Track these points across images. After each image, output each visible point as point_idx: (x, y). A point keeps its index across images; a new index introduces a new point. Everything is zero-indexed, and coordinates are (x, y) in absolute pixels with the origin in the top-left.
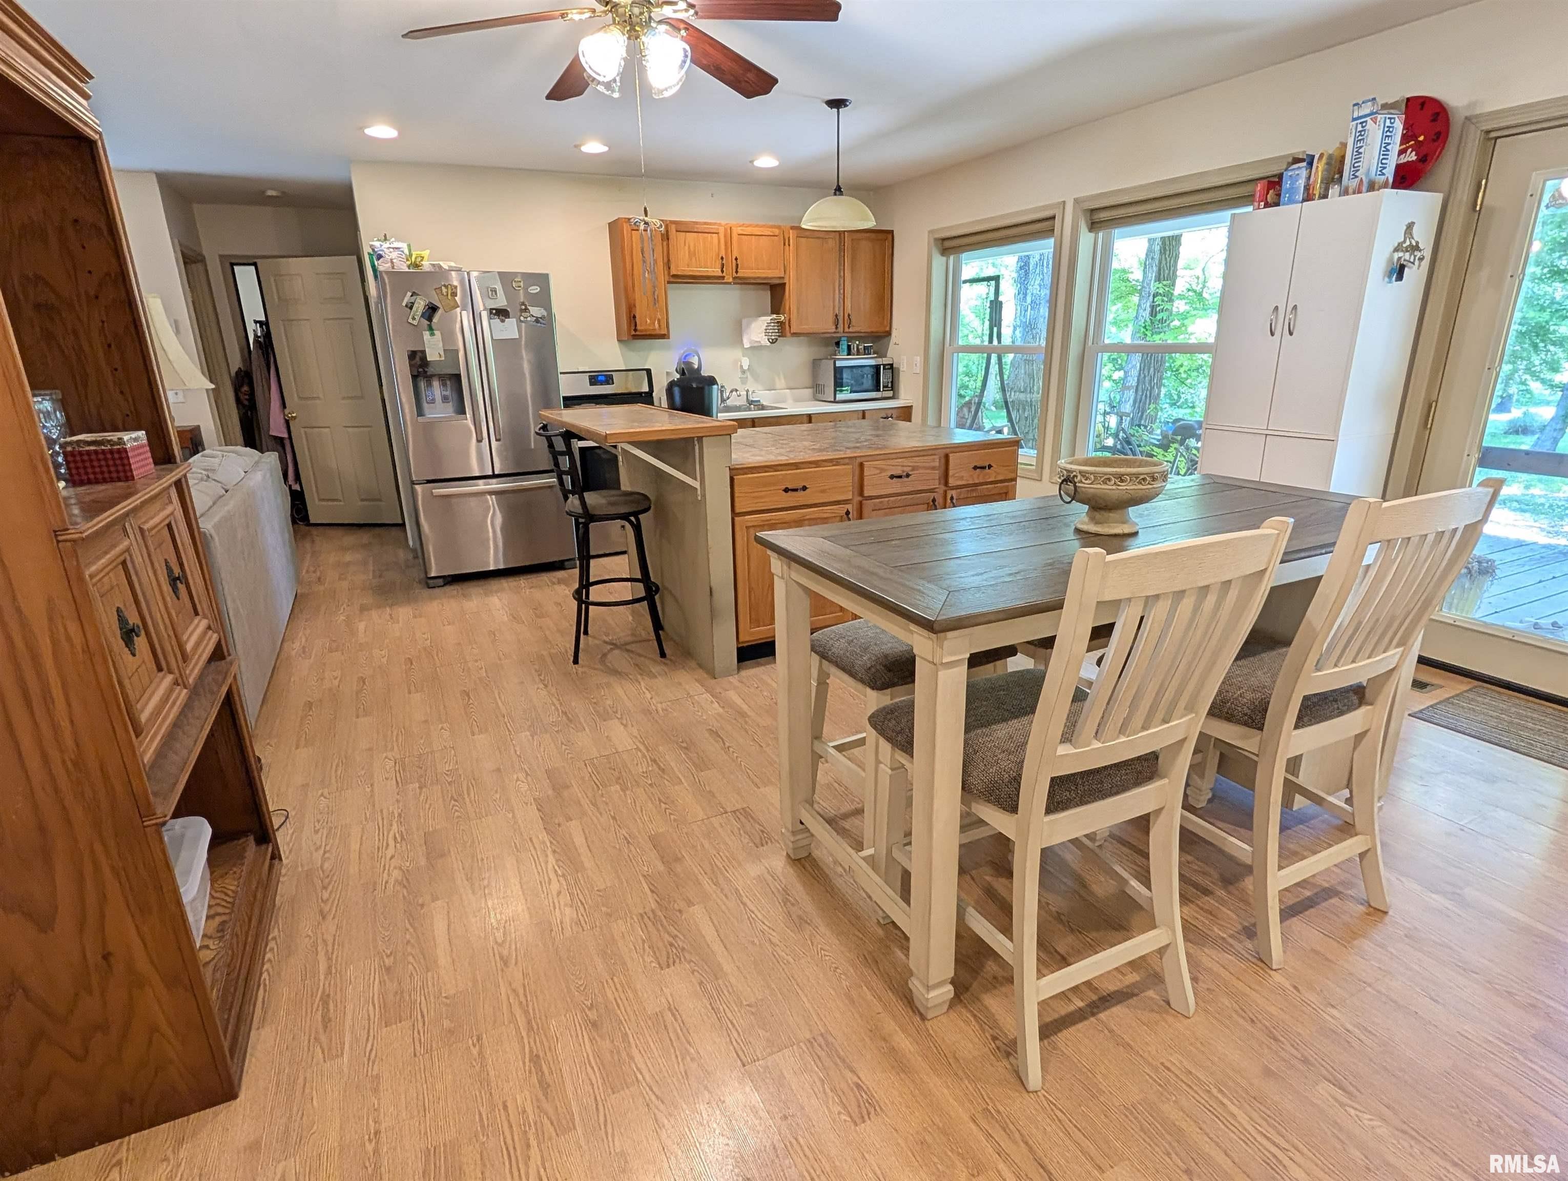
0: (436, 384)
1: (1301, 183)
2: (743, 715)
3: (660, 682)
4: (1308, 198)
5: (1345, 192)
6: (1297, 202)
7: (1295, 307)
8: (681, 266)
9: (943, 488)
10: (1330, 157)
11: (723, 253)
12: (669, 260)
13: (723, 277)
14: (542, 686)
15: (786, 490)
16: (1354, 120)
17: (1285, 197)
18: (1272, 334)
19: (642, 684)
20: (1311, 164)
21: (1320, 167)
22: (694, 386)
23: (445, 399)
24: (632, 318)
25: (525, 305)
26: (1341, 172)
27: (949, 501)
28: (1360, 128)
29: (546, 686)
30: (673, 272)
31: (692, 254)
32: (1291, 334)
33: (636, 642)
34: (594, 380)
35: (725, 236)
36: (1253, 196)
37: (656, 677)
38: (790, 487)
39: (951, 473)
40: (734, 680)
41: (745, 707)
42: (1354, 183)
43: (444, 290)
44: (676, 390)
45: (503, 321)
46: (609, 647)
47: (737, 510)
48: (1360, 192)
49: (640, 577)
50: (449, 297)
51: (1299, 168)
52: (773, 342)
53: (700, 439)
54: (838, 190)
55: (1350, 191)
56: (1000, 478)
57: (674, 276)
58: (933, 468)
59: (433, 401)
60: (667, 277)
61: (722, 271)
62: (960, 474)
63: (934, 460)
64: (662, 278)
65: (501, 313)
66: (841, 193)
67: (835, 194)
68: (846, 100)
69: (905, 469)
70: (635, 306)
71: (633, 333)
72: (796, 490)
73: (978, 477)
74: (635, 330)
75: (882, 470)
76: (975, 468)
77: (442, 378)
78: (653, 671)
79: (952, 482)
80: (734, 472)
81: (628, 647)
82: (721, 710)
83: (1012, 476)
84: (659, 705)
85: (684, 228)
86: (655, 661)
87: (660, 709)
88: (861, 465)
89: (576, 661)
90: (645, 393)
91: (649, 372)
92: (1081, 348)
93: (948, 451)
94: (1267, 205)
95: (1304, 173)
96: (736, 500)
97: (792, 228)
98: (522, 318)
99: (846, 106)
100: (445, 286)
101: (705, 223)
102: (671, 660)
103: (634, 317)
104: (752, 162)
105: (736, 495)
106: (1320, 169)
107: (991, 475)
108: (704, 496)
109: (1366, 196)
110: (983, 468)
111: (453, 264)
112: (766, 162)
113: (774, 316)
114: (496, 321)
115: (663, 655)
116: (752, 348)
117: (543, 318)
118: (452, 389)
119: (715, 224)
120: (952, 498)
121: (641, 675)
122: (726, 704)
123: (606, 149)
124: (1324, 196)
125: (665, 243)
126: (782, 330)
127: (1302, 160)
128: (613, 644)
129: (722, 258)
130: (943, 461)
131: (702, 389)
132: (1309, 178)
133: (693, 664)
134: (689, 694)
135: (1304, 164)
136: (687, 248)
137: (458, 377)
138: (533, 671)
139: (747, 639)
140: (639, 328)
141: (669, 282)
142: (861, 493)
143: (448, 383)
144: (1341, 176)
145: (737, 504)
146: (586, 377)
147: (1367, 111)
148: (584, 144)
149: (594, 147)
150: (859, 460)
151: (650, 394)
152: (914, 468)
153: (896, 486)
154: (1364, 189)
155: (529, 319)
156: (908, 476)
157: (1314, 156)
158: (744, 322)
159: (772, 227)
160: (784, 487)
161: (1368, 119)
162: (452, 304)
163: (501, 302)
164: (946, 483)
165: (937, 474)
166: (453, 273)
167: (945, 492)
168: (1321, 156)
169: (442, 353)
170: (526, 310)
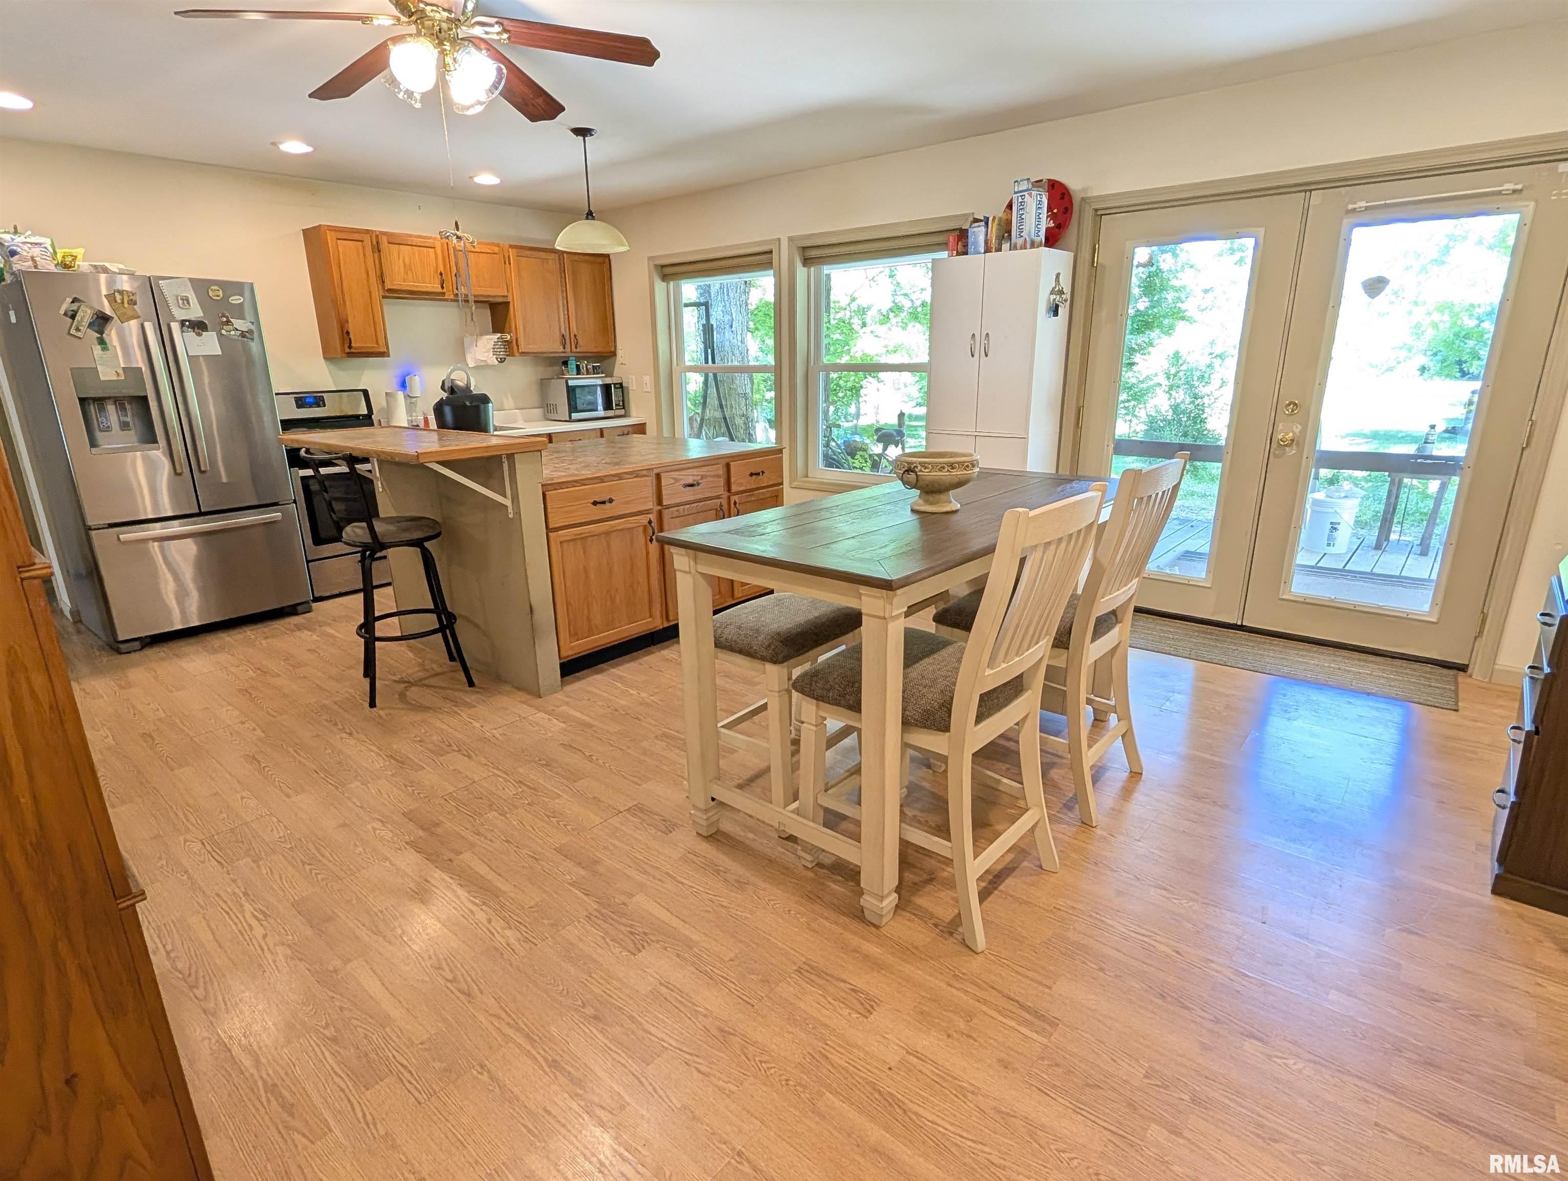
0: (111, 408)
1: (982, 238)
2: (590, 726)
3: (482, 710)
4: (987, 250)
5: (1013, 247)
6: (980, 253)
7: (987, 335)
8: (397, 280)
9: (727, 494)
10: (1000, 219)
11: (441, 269)
12: (382, 274)
13: (444, 294)
14: (344, 735)
15: (595, 503)
16: (1016, 193)
17: (971, 249)
18: (973, 356)
19: (462, 714)
20: (987, 224)
21: (994, 228)
22: (468, 404)
23: (124, 426)
24: (345, 335)
25: (227, 317)
26: (1010, 232)
27: (732, 506)
28: (1020, 200)
29: (350, 734)
30: (388, 286)
31: (408, 268)
32: (986, 355)
33: (430, 677)
34: (301, 401)
35: (443, 252)
36: (946, 244)
37: (475, 706)
38: (598, 500)
39: (732, 480)
40: (560, 695)
41: (588, 719)
42: (1020, 242)
43: (118, 297)
44: (447, 410)
45: (199, 335)
46: (403, 685)
47: (551, 526)
48: (1025, 248)
49: (432, 607)
50: (126, 305)
51: (979, 226)
52: (502, 361)
53: (510, 457)
54: (590, 215)
55: (1018, 246)
56: (771, 483)
57: (390, 290)
58: (718, 476)
59: (108, 429)
60: (381, 293)
61: (443, 288)
62: (740, 482)
63: (718, 469)
64: (377, 293)
65: (199, 326)
66: (593, 218)
67: (587, 218)
68: (592, 130)
69: (695, 478)
70: (347, 321)
71: (347, 350)
72: (604, 503)
73: (753, 483)
74: (350, 347)
75: (676, 480)
76: (751, 475)
77: (119, 402)
78: (468, 700)
79: (734, 488)
80: (546, 489)
81: (426, 682)
82: (563, 725)
83: (780, 481)
84: (494, 731)
85: (396, 240)
86: (467, 692)
87: (497, 735)
88: (658, 476)
89: (372, 704)
90: (363, 416)
91: (365, 392)
92: (805, 369)
93: (728, 460)
94: (958, 254)
95: (983, 229)
96: (550, 516)
97: (511, 246)
98: (224, 332)
99: (591, 135)
100: (119, 291)
101: (420, 237)
102: (481, 688)
103: (348, 333)
104: (471, 178)
105: (549, 510)
106: (994, 229)
107: (764, 480)
108: (518, 513)
109: (1028, 251)
110: (758, 474)
111: (122, 266)
112: (487, 179)
113: (499, 335)
114: (191, 335)
115: (471, 684)
116: (477, 368)
117: (250, 332)
118: (133, 415)
119: (430, 238)
120: (735, 503)
121: (455, 706)
122: (566, 718)
123: (310, 149)
124: (999, 249)
125: (376, 255)
126: (509, 349)
127: (980, 221)
128: (406, 682)
129: (441, 274)
130: (725, 469)
131: (478, 407)
132: (987, 235)
133: (508, 688)
134: (520, 716)
135: (983, 223)
136: (401, 259)
137: (144, 399)
138: (325, 723)
139: (571, 653)
140: (353, 345)
141: (384, 297)
142: (660, 501)
143: (128, 407)
144: (1010, 235)
145: (550, 520)
146: (291, 400)
147: (1025, 188)
148: (281, 143)
149: (294, 147)
150: (656, 471)
151: (369, 416)
152: (702, 477)
153: (689, 495)
154: (1028, 245)
155: (233, 333)
156: (698, 484)
157: (988, 218)
158: (467, 340)
159: (493, 244)
160: (592, 501)
161: (1025, 193)
162: (130, 313)
163: (196, 312)
164: (729, 490)
165: (722, 482)
166: (125, 277)
167: (729, 498)
168: (994, 218)
169: (121, 372)
170: (228, 322)
